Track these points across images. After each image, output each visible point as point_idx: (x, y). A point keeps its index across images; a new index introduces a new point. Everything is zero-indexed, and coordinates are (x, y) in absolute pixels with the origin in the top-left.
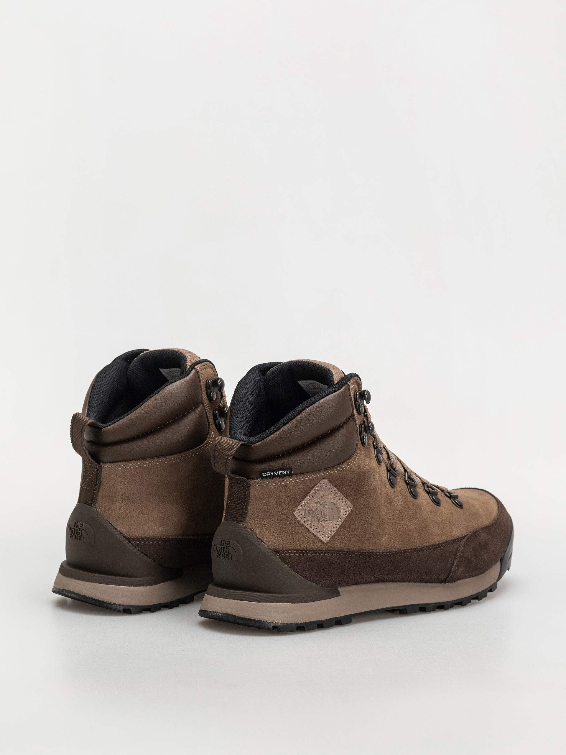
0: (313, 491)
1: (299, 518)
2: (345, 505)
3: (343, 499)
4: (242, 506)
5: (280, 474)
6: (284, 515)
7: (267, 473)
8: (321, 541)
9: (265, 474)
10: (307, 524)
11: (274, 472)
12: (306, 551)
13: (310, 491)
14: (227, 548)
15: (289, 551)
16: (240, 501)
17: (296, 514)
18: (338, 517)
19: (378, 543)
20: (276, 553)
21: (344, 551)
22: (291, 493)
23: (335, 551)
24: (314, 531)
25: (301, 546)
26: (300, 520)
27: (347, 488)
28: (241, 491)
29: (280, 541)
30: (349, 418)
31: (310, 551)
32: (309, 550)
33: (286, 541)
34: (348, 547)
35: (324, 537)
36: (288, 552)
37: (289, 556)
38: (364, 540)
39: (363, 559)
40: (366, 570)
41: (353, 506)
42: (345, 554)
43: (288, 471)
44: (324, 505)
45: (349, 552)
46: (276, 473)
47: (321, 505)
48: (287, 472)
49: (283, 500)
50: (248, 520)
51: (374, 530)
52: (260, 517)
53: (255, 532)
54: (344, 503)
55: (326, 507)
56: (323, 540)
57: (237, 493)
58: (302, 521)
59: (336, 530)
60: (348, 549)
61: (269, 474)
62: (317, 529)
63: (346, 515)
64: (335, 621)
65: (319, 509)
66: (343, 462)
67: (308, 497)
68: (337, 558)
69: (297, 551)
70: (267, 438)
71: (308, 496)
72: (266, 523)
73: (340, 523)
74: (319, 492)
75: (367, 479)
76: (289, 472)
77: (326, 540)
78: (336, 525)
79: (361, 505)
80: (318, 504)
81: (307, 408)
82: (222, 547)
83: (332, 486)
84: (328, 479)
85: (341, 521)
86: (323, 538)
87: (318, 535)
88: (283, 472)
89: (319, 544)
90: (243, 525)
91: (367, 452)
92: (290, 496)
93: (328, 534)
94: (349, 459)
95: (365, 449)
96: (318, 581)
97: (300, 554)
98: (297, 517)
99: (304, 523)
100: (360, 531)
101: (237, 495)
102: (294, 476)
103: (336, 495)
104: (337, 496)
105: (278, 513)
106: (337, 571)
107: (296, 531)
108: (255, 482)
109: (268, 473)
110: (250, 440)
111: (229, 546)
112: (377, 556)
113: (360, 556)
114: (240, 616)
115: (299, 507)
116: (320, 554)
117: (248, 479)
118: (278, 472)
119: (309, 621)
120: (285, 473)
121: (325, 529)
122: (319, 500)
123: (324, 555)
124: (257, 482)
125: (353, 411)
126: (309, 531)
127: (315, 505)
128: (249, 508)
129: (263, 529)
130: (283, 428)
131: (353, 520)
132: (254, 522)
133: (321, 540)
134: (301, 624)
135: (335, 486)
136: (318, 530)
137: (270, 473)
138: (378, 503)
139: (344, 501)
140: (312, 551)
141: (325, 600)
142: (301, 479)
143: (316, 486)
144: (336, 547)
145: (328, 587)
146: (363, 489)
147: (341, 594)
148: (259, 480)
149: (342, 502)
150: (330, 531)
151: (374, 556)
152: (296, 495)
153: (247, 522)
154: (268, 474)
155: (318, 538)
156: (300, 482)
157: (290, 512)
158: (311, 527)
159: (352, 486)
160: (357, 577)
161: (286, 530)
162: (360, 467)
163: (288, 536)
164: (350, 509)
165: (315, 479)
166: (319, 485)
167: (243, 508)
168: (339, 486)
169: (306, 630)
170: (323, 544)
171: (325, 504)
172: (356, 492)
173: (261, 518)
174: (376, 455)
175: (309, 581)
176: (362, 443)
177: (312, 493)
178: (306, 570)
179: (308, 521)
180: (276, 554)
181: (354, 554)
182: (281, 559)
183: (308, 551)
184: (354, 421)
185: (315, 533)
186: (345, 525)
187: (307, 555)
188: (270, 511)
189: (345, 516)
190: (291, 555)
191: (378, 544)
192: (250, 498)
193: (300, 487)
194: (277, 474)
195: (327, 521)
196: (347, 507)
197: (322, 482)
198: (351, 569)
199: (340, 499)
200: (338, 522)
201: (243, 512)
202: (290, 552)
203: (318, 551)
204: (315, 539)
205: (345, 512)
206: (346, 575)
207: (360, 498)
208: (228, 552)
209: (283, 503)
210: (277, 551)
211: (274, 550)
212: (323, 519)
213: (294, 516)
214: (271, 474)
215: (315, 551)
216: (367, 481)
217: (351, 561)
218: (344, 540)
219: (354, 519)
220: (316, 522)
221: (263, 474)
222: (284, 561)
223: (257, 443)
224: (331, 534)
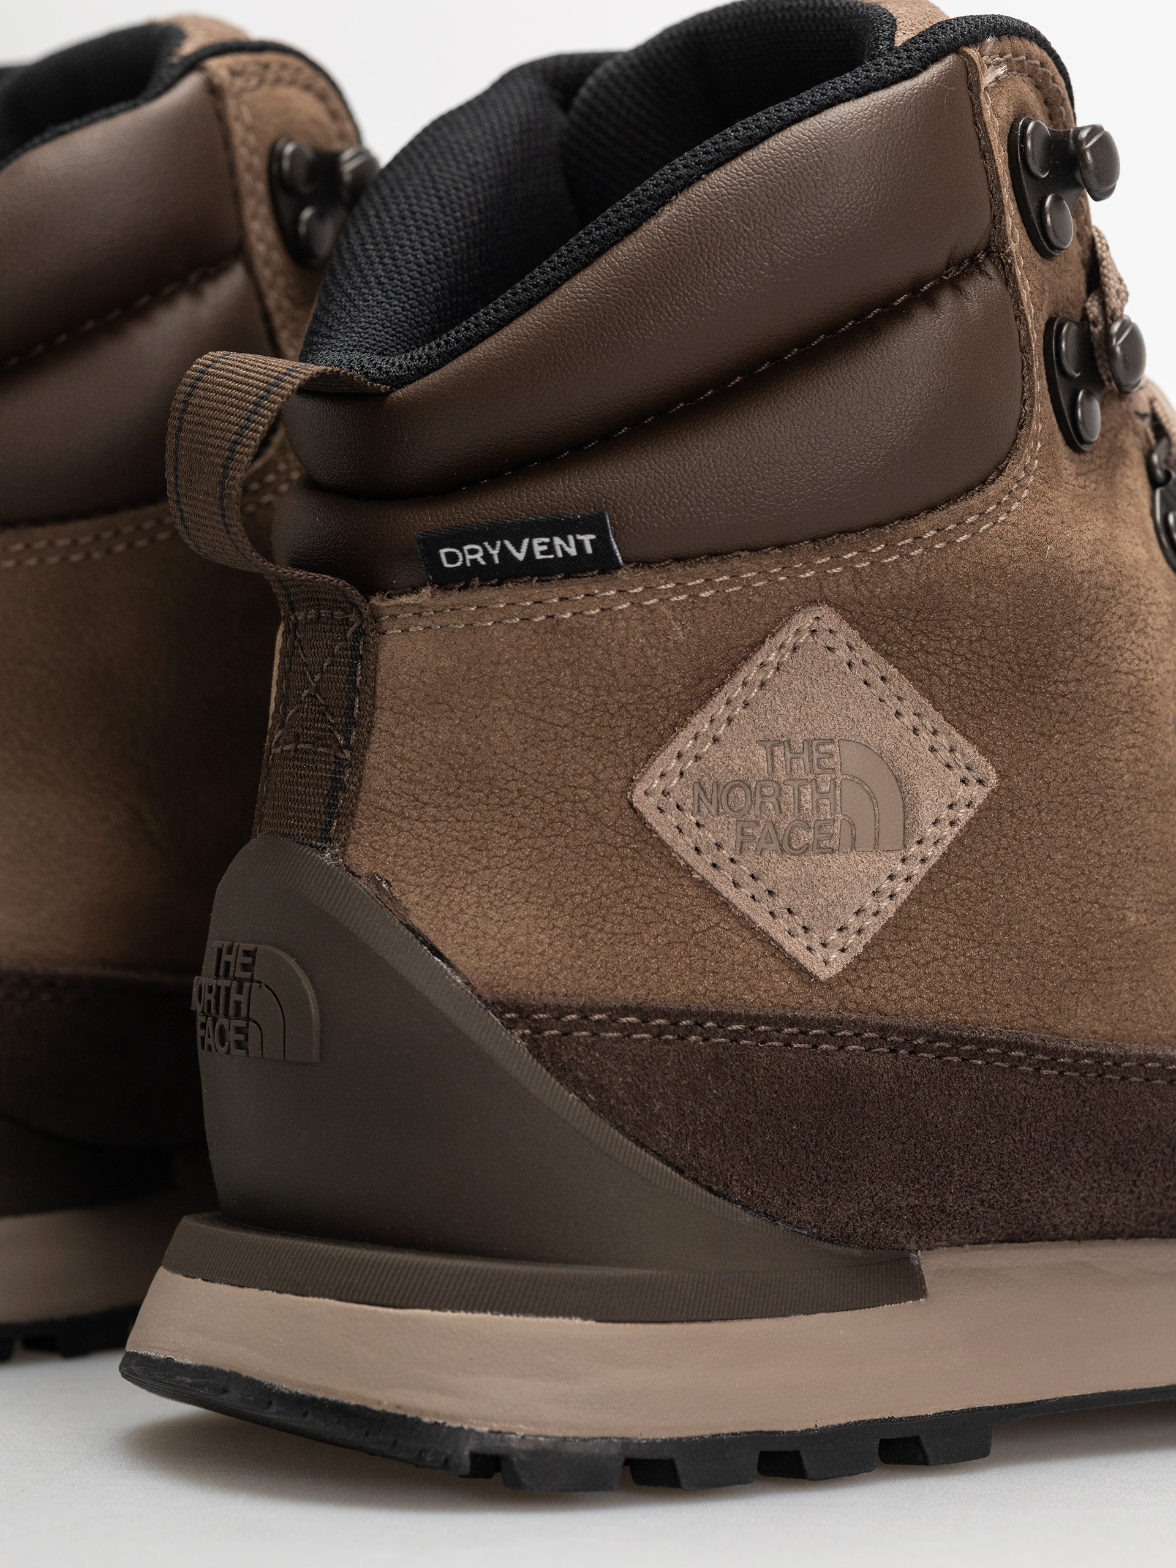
0: (750, 672)
1: (664, 826)
2: (948, 766)
3: (935, 733)
4: (335, 746)
5: (539, 557)
6: (575, 802)
7: (466, 548)
8: (800, 969)
9: (452, 558)
10: (714, 865)
11: (507, 543)
12: (700, 1018)
13: (734, 669)
14: (240, 991)
15: (593, 1011)
16: (327, 722)
17: (647, 806)
18: (907, 833)
19: (1153, 1002)
20: (510, 1020)
21: (938, 1037)
22: (614, 674)
23: (883, 1030)
24: (754, 905)
25: (672, 987)
26: (668, 834)
27: (961, 667)
28: (332, 664)
29: (542, 954)
30: (973, 259)
31: (724, 1019)
32: (721, 1013)
33: (579, 957)
34: (965, 1010)
35: (816, 945)
36: (586, 1018)
37: (593, 1044)
38: (1070, 979)
39: (1060, 1090)
40: (1086, 1155)
41: (1001, 775)
42: (947, 1052)
43: (587, 539)
44: (816, 755)
45: (971, 1041)
46: (519, 551)
47: (797, 756)
48: (579, 545)
49: (566, 718)
50: (362, 830)
51: (1130, 930)
52: (431, 810)
53: (397, 895)
54: (944, 754)
55: (826, 770)
56: (813, 963)
57: (317, 677)
58: (683, 847)
59: (889, 907)
60: (966, 1022)
61: (479, 556)
62: (771, 893)
63: (952, 823)
64: (883, 1443)
65: (781, 775)
66: (931, 508)
67: (717, 707)
68: (897, 1073)
69: (645, 1013)
70: (471, 347)
71: (720, 699)
72: (465, 849)
73: (919, 871)
74: (785, 678)
75: (1086, 631)
76: (592, 541)
77: (826, 963)
78: (891, 877)
79: (1049, 775)
80: (779, 752)
81: (708, 172)
82: (219, 988)
83: (866, 651)
84: (840, 607)
85: (923, 861)
86: (809, 949)
87: (777, 931)
88: (558, 541)
89: (786, 981)
90: (334, 857)
91: (1096, 482)
92: (610, 694)
93: (841, 930)
94: (968, 491)
95: (1085, 468)
96: (778, 1201)
97: (659, 1036)
98: (652, 816)
99: (691, 858)
100: (1042, 927)
101: (317, 689)
102: (623, 574)
103: (892, 704)
104: (898, 714)
105: (539, 793)
106: (899, 1147)
107: (645, 902)
108: (402, 606)
109: (473, 552)
110: (380, 369)
111: (252, 980)
112: (1147, 1080)
113: (1045, 1072)
114: (285, 1386)
115: (666, 761)
116: (787, 1044)
117: (368, 591)
118: (530, 546)
119: (707, 1432)
120: (572, 551)
121: (821, 901)
122: (781, 728)
123: (815, 1047)
124: (417, 610)
125: (997, 219)
126: (726, 904)
127: (763, 752)
128: (371, 759)
129: (447, 881)
130: (565, 289)
131: (996, 855)
132: (393, 841)
133: (795, 959)
134: (652, 1444)
135: (886, 655)
136: (781, 903)
137: (485, 549)
138: (1157, 778)
139: (945, 743)
140: (737, 1019)
141: (822, 1314)
142: (675, 592)
143: (767, 646)
144: (890, 1008)
145: (847, 1240)
146: (1066, 683)
147: (929, 1291)
148: (426, 592)
149: (932, 749)
150: (857, 913)
151: (1134, 1079)
152: (645, 687)
153: (357, 843)
154: (473, 554)
155: (780, 948)
156: (669, 613)
157: (606, 790)
158: (736, 885)
159: (991, 662)
160: (1026, 1196)
161: (584, 895)
162: (1038, 547)
163: (593, 927)
164: (978, 794)
165: (758, 599)
166: (786, 636)
167: (339, 762)
168: (911, 653)
169: (683, 1481)
170: (810, 985)
171: (822, 749)
172: (1023, 701)
173: (439, 815)
174: (1158, 517)
175: (717, 1194)
176: (1061, 428)
177: (744, 684)
178: (695, 1133)
179: (719, 846)
180: (511, 1025)
181: (1003, 1056)
182: (538, 1057)
183: (712, 1017)
184: (1007, 283)
185: (762, 921)
186: (948, 885)
187: (705, 1040)
188: (490, 781)
189: (949, 834)
190: (604, 1039)
191: (1159, 1009)
192: (378, 704)
193: (671, 645)
194: (521, 556)
195: (833, 851)
196: (964, 781)
197: (804, 620)
198: (990, 1145)
199: (915, 730)
200: (903, 860)
201: (338, 786)
202: (598, 1021)
203: (779, 1022)
204: (764, 956)
205: (951, 807)
206: (952, 1173)
207: (1042, 734)
208: (243, 1013)
209: (567, 733)
210: (518, 1009)
211: (500, 1003)
212: (807, 837)
213: (635, 810)
214: (487, 556)
215: (758, 1019)
216: (1089, 639)
217: (986, 1096)
218: (945, 969)
219: (1002, 852)
220: (766, 854)
221: (443, 552)
222: (562, 1072)
223: (419, 378)
224: (860, 932)
